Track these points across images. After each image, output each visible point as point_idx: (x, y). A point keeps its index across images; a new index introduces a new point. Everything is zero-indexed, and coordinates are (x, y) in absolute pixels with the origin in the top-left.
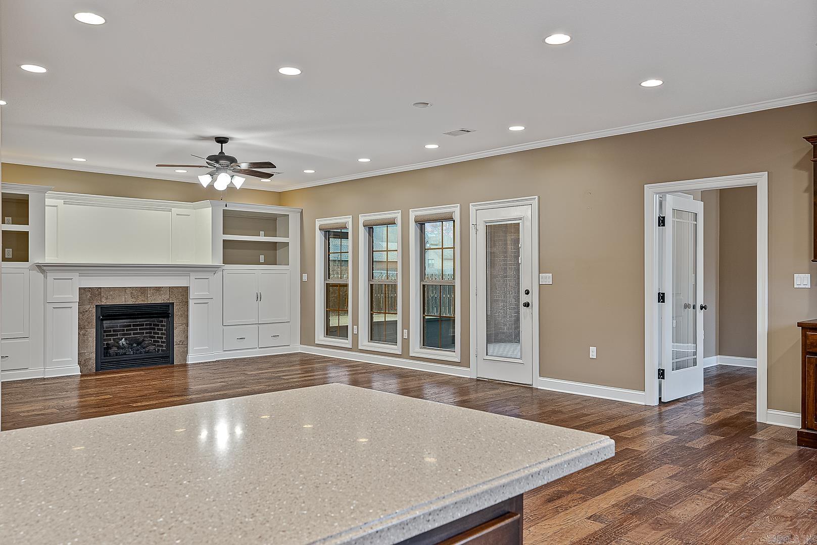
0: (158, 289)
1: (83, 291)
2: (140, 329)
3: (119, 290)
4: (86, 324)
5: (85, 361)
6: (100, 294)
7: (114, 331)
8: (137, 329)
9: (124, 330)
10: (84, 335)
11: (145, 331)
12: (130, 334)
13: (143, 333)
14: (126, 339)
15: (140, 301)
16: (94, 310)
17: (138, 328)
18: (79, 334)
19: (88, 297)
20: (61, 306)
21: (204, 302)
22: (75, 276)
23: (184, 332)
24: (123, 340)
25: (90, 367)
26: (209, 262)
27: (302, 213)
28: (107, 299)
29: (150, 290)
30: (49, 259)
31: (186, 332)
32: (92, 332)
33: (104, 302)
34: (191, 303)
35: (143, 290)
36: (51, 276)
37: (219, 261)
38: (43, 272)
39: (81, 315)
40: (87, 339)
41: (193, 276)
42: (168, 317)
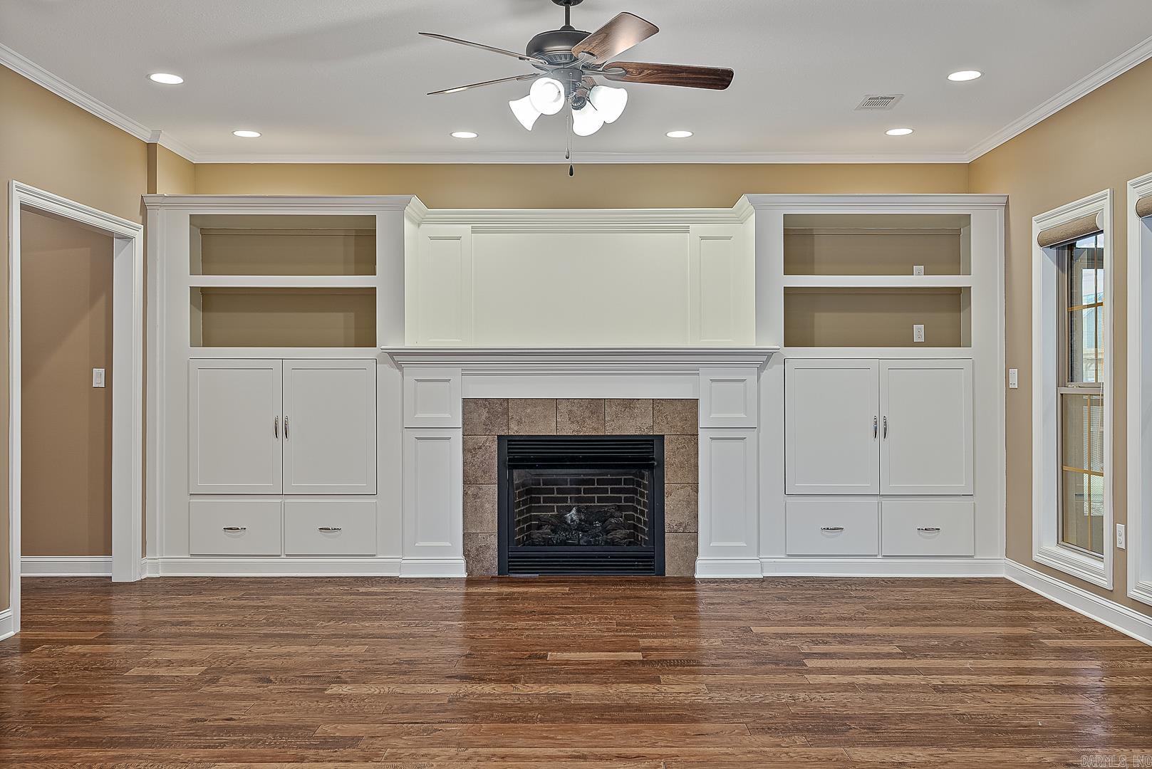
0: (628, 404)
1: (472, 405)
2: (613, 491)
3: (544, 405)
4: (479, 473)
5: (477, 550)
6: (506, 411)
7: (559, 491)
8: (606, 491)
9: (579, 491)
10: (475, 496)
11: (623, 496)
12: (592, 500)
13: (619, 499)
14: (578, 511)
15: (588, 430)
16: (495, 447)
17: (609, 487)
18: (465, 494)
19: (483, 417)
20: (430, 435)
21: (731, 434)
22: (454, 373)
23: (689, 503)
24: (574, 511)
25: (487, 564)
26: (751, 342)
27: (1007, 206)
28: (519, 422)
29: (610, 406)
30: (411, 341)
31: (693, 503)
32: (491, 491)
33: (515, 430)
34: (703, 437)
35: (596, 406)
36: (412, 373)
37: (773, 339)
38: (399, 366)
39: (469, 456)
40: (482, 506)
41: (707, 375)
42: (651, 467)
